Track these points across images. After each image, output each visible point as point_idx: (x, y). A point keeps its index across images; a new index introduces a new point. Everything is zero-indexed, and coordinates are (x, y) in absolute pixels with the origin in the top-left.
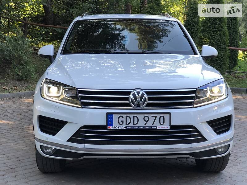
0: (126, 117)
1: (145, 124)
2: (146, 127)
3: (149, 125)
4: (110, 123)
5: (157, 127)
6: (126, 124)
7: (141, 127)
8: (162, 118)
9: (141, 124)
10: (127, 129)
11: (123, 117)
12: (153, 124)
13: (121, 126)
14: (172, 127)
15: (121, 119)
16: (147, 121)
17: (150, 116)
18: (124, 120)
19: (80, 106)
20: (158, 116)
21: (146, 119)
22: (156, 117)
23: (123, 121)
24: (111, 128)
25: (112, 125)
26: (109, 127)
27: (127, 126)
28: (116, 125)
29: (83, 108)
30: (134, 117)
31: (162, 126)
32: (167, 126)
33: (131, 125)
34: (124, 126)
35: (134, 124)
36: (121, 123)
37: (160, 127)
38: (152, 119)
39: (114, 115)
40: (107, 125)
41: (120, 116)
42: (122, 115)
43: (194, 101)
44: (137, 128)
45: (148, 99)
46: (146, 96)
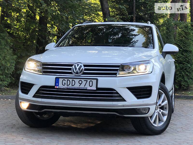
0: (67, 80)
1: (79, 86)
2: (80, 88)
3: (82, 86)
4: (57, 84)
5: (87, 88)
6: (67, 85)
8: (91, 82)
9: (77, 86)
11: (65, 81)
12: (85, 86)
13: (64, 86)
14: (98, 89)
15: (64, 81)
16: (81, 84)
17: (83, 80)
18: (66, 82)
19: (42, 74)
20: (89, 80)
21: (80, 82)
22: (87, 81)
23: (65, 83)
24: (57, 87)
25: (58, 85)
26: (56, 87)
28: (61, 86)
29: (43, 75)
30: (72, 80)
31: (91, 87)
32: (94, 88)
33: (70, 86)
34: (66, 86)
35: (72, 85)
37: (89, 88)
38: (84, 82)
39: (60, 79)
40: (55, 86)
41: (64, 80)
42: (65, 79)
43: (118, 72)
44: (73, 88)
45: (85, 70)
46: (83, 67)
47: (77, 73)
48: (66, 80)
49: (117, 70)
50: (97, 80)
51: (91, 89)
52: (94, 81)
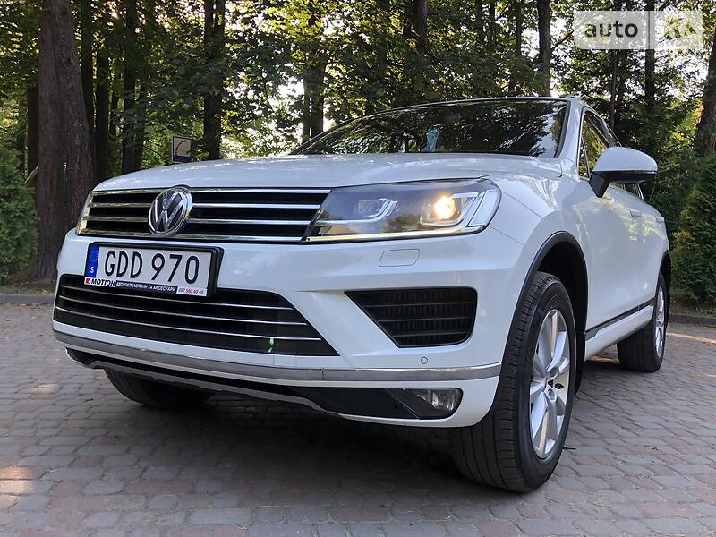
0: (121, 254)
1: (153, 279)
2: (153, 285)
3: (162, 279)
4: (92, 269)
5: (177, 287)
6: (119, 275)
7: (144, 284)
8: (193, 263)
9: (146, 277)
10: (117, 290)
11: (115, 256)
12: (170, 280)
13: (107, 278)
14: (216, 292)
15: (111, 259)
16: (158, 270)
17: (166, 254)
18: (116, 262)
20: (186, 256)
21: (158, 263)
22: (179, 258)
23: (112, 266)
24: (90, 283)
25: (94, 275)
26: (87, 280)
27: (119, 279)
28: (102, 277)
30: (135, 254)
31: (190, 287)
32: (200, 289)
33: (127, 277)
34: (114, 278)
35: (133, 276)
36: (109, 270)
37: (184, 289)
38: (170, 265)
39: (101, 248)
40: (85, 275)
41: (112, 252)
42: (113, 249)
43: (312, 223)
44: (135, 286)
45: (195, 212)
46: (187, 203)
47: (161, 227)
48: (117, 251)
49: (308, 214)
50: (217, 257)
51: (189, 291)
52: (205, 260)
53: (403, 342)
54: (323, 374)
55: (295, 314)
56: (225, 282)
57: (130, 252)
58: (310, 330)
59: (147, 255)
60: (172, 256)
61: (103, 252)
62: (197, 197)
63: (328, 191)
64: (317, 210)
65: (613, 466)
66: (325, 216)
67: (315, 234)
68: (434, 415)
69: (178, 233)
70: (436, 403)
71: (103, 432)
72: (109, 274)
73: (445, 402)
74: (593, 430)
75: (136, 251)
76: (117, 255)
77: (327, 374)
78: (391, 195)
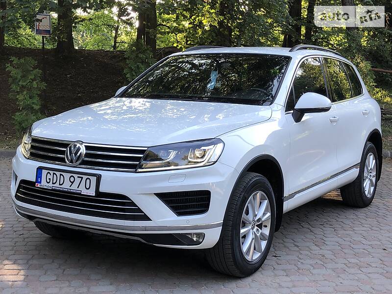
0: (54, 174)
1: (70, 186)
2: (70, 189)
3: (74, 187)
4: (39, 180)
5: (81, 191)
6: (53, 183)
7: (66, 189)
8: (88, 180)
9: (66, 186)
10: (52, 190)
12: (78, 188)
13: (48, 184)
14: (98, 194)
15: (49, 176)
16: (72, 183)
17: (76, 176)
18: (51, 177)
20: (85, 177)
21: (72, 179)
22: (82, 178)
23: (50, 179)
24: (39, 186)
25: (40, 182)
26: (37, 185)
27: (53, 185)
28: (44, 184)
30: (61, 175)
31: (87, 191)
32: (92, 192)
33: (57, 185)
34: (51, 185)
35: (60, 185)
36: (48, 181)
37: (85, 192)
38: (78, 180)
39: (43, 170)
40: (36, 182)
41: (48, 173)
42: (49, 171)
43: (140, 163)
44: (61, 189)
45: (87, 155)
46: (83, 150)
47: (71, 161)
48: (52, 172)
49: (138, 159)
50: (99, 178)
51: (87, 193)
52: (93, 179)
53: (179, 214)
54: (145, 229)
55: (133, 204)
56: (102, 189)
57: (58, 173)
58: (139, 210)
59: (67, 176)
60: (78, 177)
61: (44, 172)
62: (87, 148)
63: (146, 149)
64: (141, 157)
65: (295, 265)
66: (145, 159)
67: (141, 168)
68: (194, 243)
69: (80, 164)
70: (195, 239)
71: (37, 252)
72: (48, 183)
73: (199, 238)
74: (298, 246)
75: (61, 173)
76: (52, 174)
77: (147, 229)
78: (174, 149)
